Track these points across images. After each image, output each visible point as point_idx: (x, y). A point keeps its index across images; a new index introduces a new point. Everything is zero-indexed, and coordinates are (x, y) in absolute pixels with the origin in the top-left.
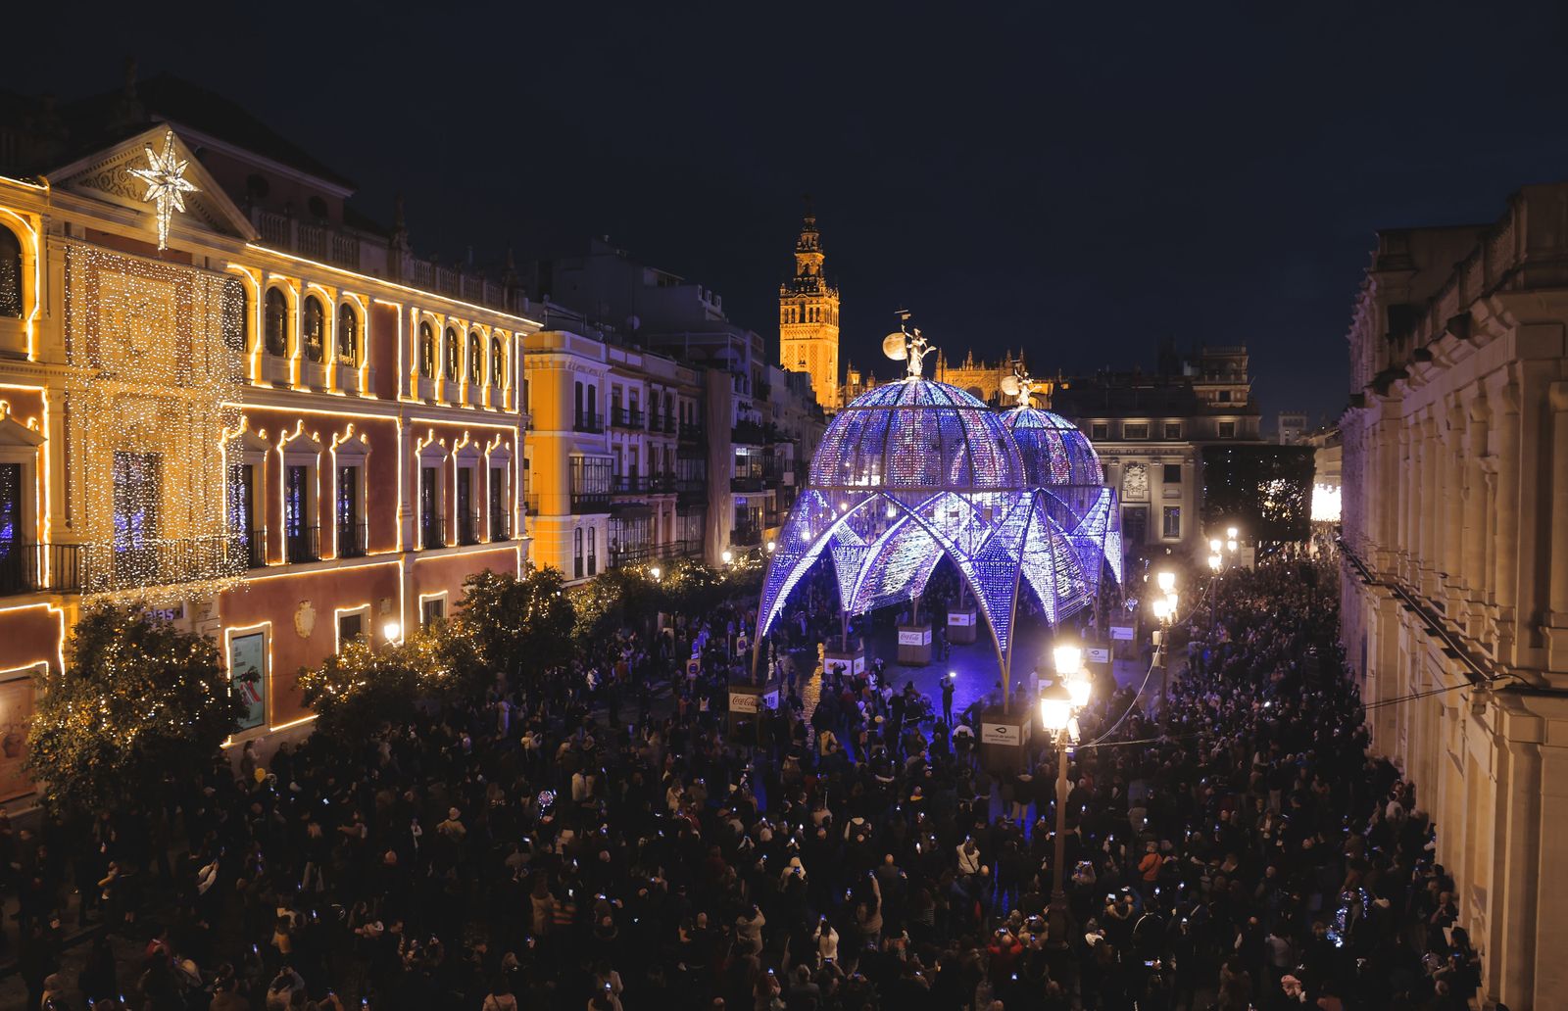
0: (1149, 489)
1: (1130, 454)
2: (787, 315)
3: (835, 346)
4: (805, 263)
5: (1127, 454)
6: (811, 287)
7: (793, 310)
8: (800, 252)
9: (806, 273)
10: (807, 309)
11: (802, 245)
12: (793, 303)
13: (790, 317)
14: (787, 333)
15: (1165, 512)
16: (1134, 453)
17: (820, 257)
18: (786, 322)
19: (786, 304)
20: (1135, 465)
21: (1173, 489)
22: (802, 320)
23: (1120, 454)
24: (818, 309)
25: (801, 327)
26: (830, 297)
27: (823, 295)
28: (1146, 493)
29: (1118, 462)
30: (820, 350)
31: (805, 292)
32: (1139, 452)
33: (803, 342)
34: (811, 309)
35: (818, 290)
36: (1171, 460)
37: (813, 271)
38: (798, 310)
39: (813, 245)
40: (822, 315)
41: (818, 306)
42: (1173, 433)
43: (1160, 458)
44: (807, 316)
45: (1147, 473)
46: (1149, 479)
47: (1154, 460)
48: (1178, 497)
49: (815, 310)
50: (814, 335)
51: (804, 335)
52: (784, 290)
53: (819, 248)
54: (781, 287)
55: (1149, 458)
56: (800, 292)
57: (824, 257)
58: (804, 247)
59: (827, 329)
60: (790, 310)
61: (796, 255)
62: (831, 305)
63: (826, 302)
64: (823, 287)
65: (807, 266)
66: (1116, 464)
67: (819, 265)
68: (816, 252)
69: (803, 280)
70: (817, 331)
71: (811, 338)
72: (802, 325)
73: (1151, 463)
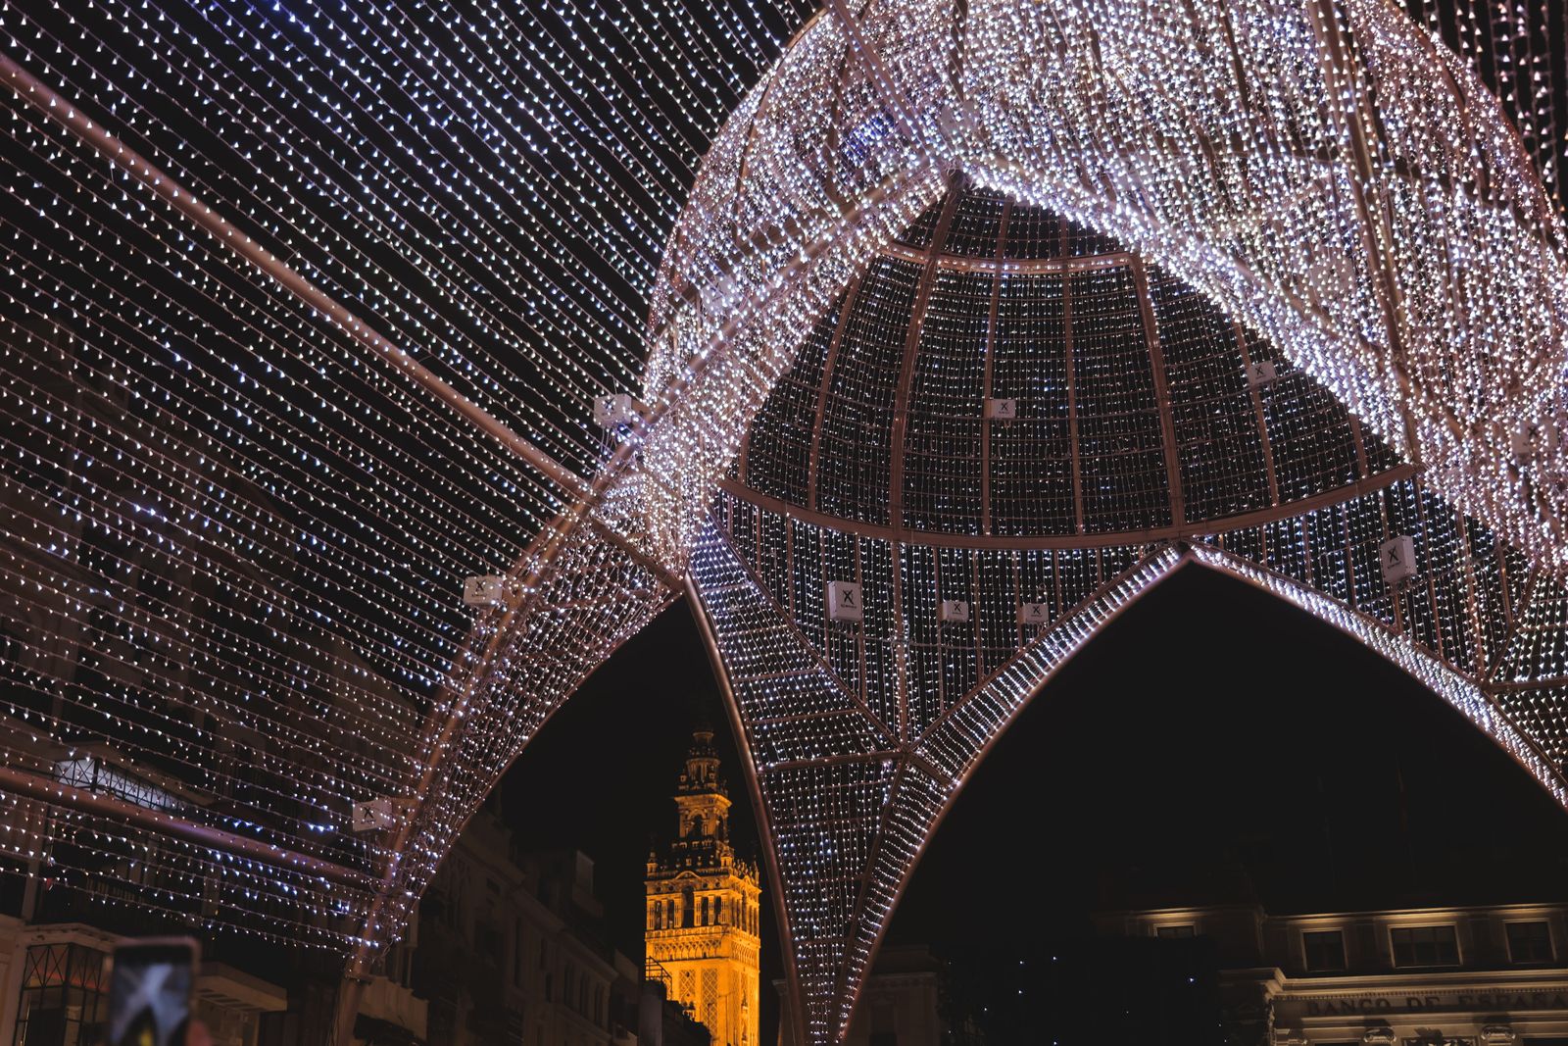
1: (1419, 1009)
2: (658, 913)
3: (753, 975)
4: (694, 812)
5: (1411, 1009)
6: (705, 861)
7: (671, 904)
8: (684, 793)
9: (697, 832)
10: (697, 900)
11: (689, 782)
12: (671, 890)
13: (664, 916)
14: (659, 948)
16: (1429, 1006)
17: (722, 803)
18: (658, 927)
19: (658, 891)
22: (688, 923)
23: (1390, 1009)
24: (718, 900)
25: (686, 936)
26: (742, 877)
27: (726, 873)
29: (1390, 1034)
30: (722, 981)
31: (693, 868)
32: (1442, 1002)
33: (687, 966)
34: (705, 900)
35: (718, 863)
36: (1540, 1025)
37: (710, 828)
38: (678, 900)
39: (708, 780)
40: (725, 912)
42: (1529, 948)
43: (1506, 1020)
44: (697, 914)
47: (1491, 1023)
49: (711, 899)
50: (711, 952)
51: (692, 951)
52: (654, 865)
53: (718, 788)
54: (646, 859)
55: (1475, 1020)
56: (684, 868)
57: (729, 804)
58: (692, 784)
59: (737, 940)
60: (664, 902)
61: (677, 799)
62: (744, 893)
63: (733, 887)
64: (727, 860)
65: (698, 819)
66: (1382, 1039)
67: (720, 819)
68: (713, 792)
69: (690, 845)
70: (716, 943)
71: (705, 957)
72: (687, 931)
73: (1486, 1032)
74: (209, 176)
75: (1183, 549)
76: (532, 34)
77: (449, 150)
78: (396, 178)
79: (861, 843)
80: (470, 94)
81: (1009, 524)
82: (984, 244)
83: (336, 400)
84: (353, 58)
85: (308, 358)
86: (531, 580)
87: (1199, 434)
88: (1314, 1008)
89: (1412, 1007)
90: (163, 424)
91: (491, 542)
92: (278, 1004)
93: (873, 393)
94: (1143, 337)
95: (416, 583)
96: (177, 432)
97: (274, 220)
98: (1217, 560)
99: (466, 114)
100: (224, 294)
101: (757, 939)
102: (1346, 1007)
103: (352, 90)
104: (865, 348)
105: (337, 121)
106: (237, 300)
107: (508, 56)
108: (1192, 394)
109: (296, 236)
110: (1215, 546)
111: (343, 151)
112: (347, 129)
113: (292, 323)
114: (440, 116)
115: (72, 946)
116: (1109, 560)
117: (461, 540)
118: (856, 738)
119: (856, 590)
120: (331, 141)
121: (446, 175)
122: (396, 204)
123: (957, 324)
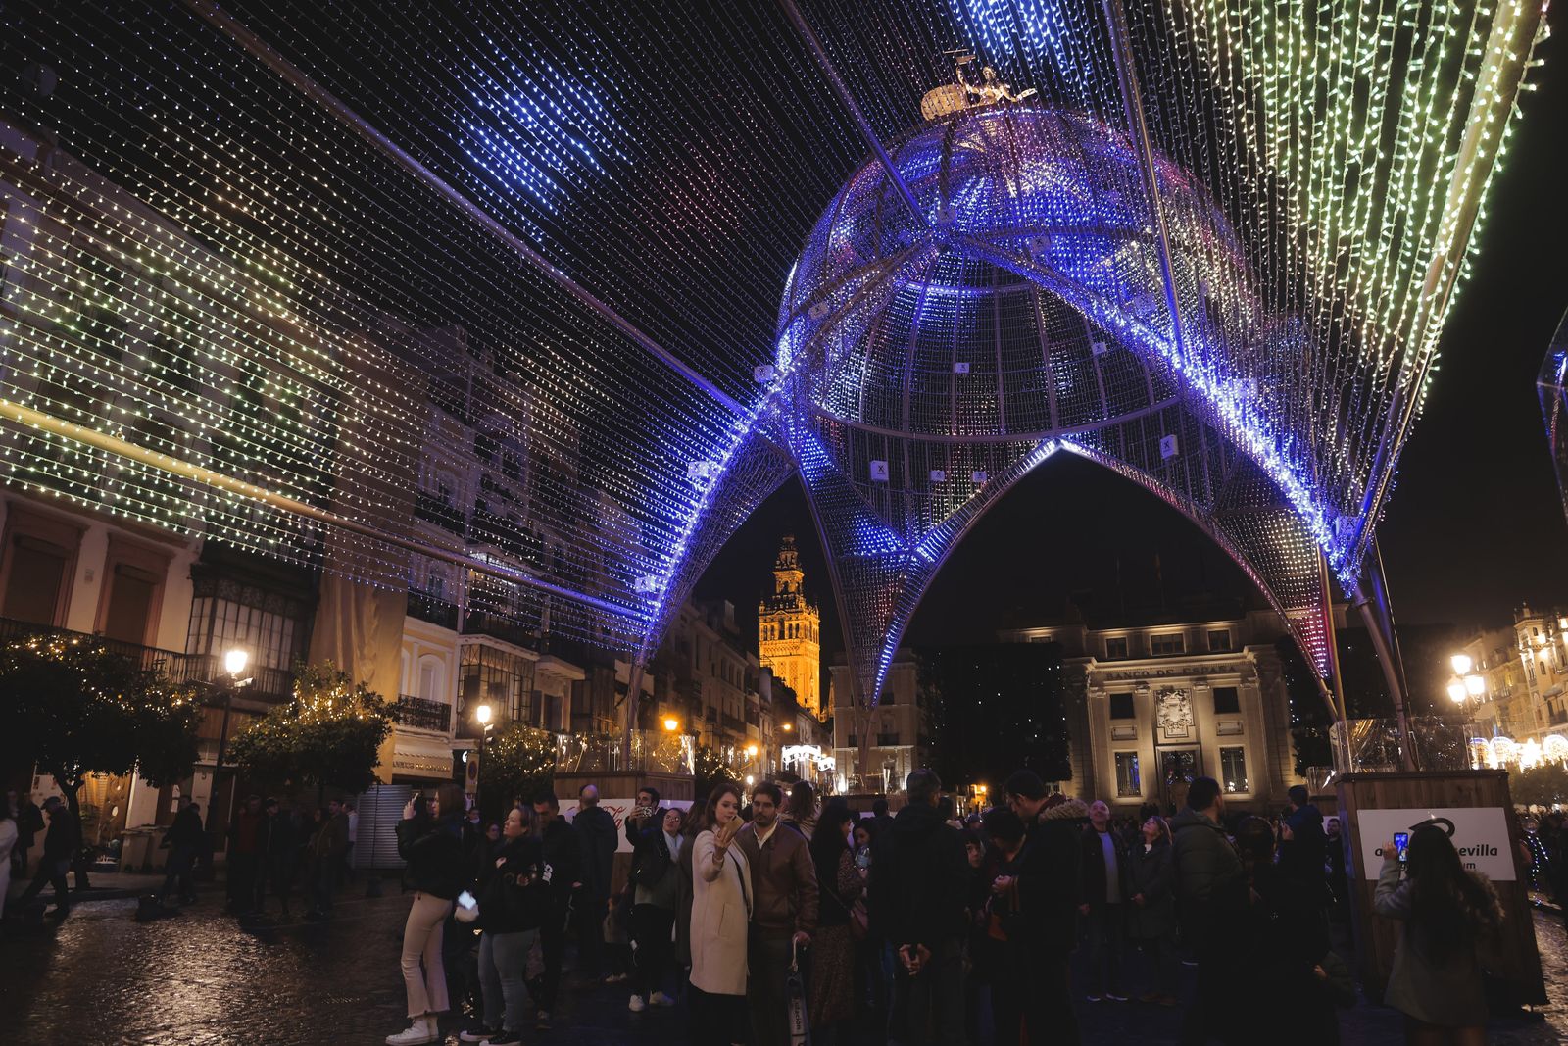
0: (1195, 724)
1: (1163, 676)
2: (766, 632)
3: (816, 663)
4: (784, 580)
5: (1159, 676)
6: (790, 604)
7: (773, 627)
8: (778, 570)
9: (785, 591)
10: (786, 625)
11: (781, 563)
12: (773, 620)
13: (769, 634)
14: (766, 650)
15: (1223, 757)
16: (1169, 675)
17: (799, 575)
18: (766, 639)
19: (766, 621)
20: (1171, 690)
21: (1229, 722)
22: (782, 637)
23: (1148, 676)
24: (797, 625)
25: (781, 644)
26: (810, 614)
27: (801, 611)
28: (1192, 730)
29: (1148, 688)
30: (799, 666)
31: (784, 609)
32: (1175, 672)
33: (782, 659)
34: (791, 626)
35: (797, 607)
36: (1223, 681)
37: (793, 588)
38: (776, 626)
39: (791, 563)
40: (801, 631)
41: (797, 622)
42: (1220, 643)
44: (786, 632)
45: (1191, 702)
46: (1193, 710)
47: (1198, 682)
48: (1239, 733)
49: (794, 625)
50: (794, 652)
51: (784, 651)
52: (763, 607)
53: (798, 567)
54: (760, 604)
55: (1191, 680)
56: (779, 609)
57: (803, 576)
58: (783, 565)
59: (807, 646)
60: (769, 627)
61: (775, 573)
62: (811, 623)
63: (805, 618)
64: (802, 605)
65: (786, 583)
66: (1144, 691)
67: (798, 583)
68: (795, 570)
69: (782, 597)
70: (796, 648)
71: (791, 655)
72: (781, 641)
73: (1194, 687)
74: (568, 259)
75: (1058, 442)
76: (728, 180)
77: (686, 242)
78: (658, 257)
79: (888, 598)
80: (697, 212)
81: (966, 429)
82: (952, 280)
83: (628, 372)
84: (639, 196)
85: (614, 351)
86: (723, 463)
87: (1066, 380)
88: (1110, 677)
89: (1160, 674)
90: (545, 387)
91: (704, 444)
92: (580, 676)
93: (893, 360)
94: (1037, 329)
95: (666, 466)
96: (551, 391)
97: (599, 281)
98: (1074, 448)
99: (694, 222)
100: (575, 319)
101: (818, 646)
102: (1127, 676)
103: (638, 213)
104: (889, 336)
105: (631, 229)
106: (581, 323)
107: (716, 192)
108: (1063, 360)
109: (609, 289)
110: (1074, 441)
111: (633, 244)
112: (635, 233)
113: (606, 333)
114: (681, 224)
115: (481, 645)
116: (1018, 448)
117: (688, 443)
118: (885, 543)
119: (885, 465)
120: (627, 239)
121: (683, 254)
122: (659, 270)
123: (939, 323)
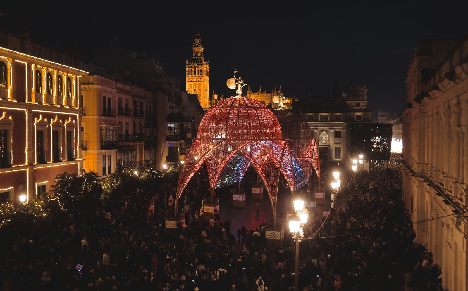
0: (329, 140)
2: (189, 72)
3: (208, 84)
4: (196, 51)
5: (321, 127)
6: (198, 61)
7: (191, 70)
9: (196, 55)
10: (197, 70)
11: (195, 44)
12: (191, 67)
13: (190, 72)
14: (189, 79)
15: (335, 149)
16: (323, 126)
18: (189, 75)
19: (189, 67)
20: (324, 130)
21: (338, 140)
22: (195, 74)
23: (318, 127)
24: (201, 69)
25: (194, 77)
26: (206, 65)
27: (203, 64)
28: (328, 142)
29: (317, 130)
30: (202, 86)
31: (196, 63)
32: (325, 126)
33: (195, 83)
34: (198, 70)
35: (201, 62)
36: (338, 129)
37: (199, 54)
38: (193, 70)
39: (199, 44)
40: (203, 72)
41: (201, 68)
42: (338, 119)
44: (197, 72)
45: (328, 134)
46: (329, 136)
48: (340, 143)
50: (200, 80)
51: (196, 80)
52: (188, 62)
53: (201, 46)
54: (186, 60)
55: (329, 128)
56: (194, 63)
57: (203, 49)
58: (196, 45)
59: (205, 78)
60: (190, 70)
61: (192, 48)
62: (206, 68)
63: (204, 67)
64: (203, 61)
67: (202, 52)
68: (200, 47)
69: (195, 58)
70: (201, 78)
71: (198, 81)
72: (195, 76)
73: (330, 130)
101: (209, 77)
102: (313, 126)
